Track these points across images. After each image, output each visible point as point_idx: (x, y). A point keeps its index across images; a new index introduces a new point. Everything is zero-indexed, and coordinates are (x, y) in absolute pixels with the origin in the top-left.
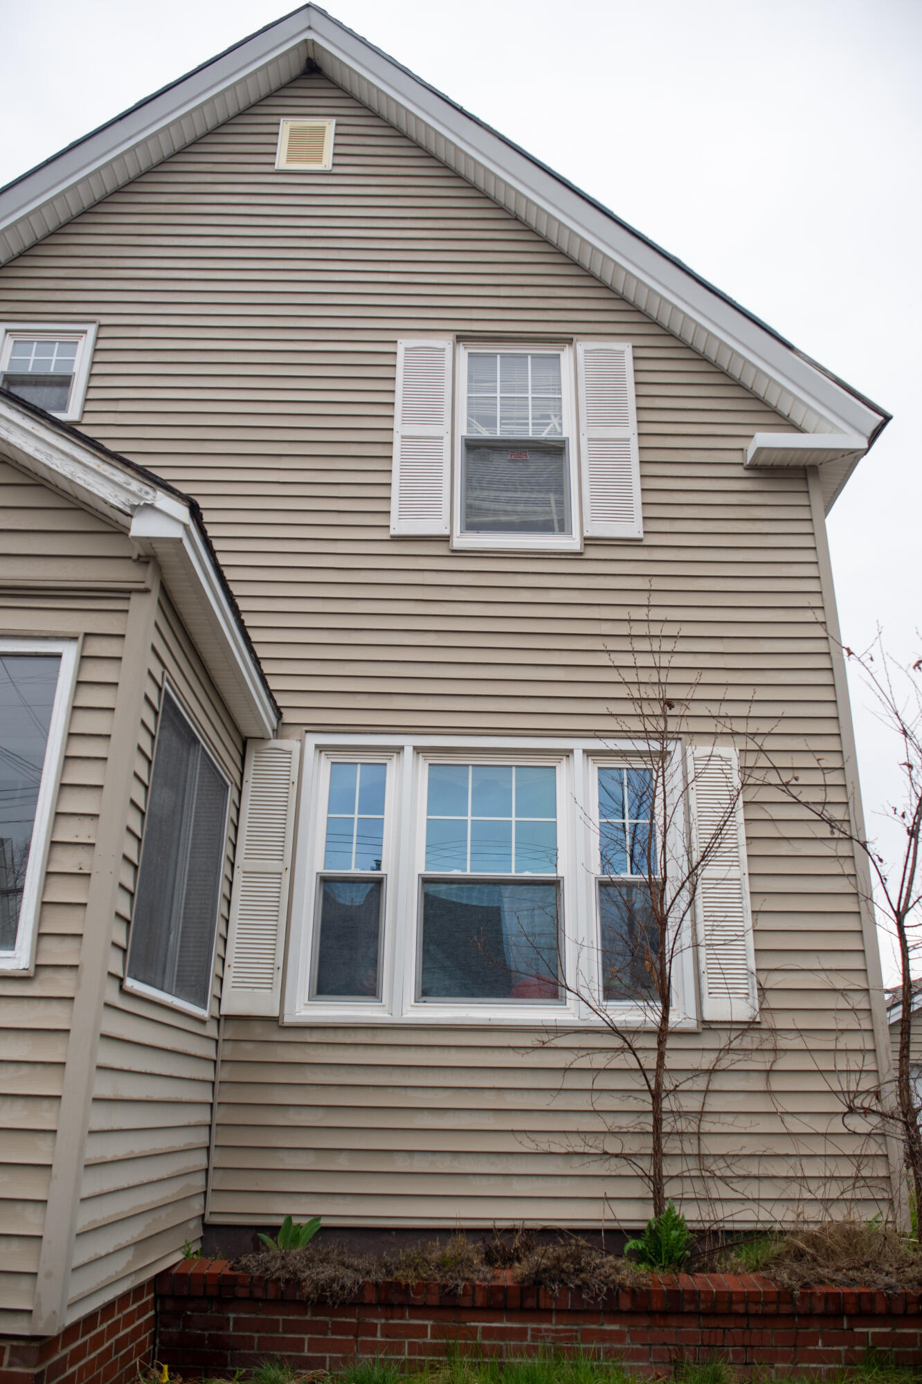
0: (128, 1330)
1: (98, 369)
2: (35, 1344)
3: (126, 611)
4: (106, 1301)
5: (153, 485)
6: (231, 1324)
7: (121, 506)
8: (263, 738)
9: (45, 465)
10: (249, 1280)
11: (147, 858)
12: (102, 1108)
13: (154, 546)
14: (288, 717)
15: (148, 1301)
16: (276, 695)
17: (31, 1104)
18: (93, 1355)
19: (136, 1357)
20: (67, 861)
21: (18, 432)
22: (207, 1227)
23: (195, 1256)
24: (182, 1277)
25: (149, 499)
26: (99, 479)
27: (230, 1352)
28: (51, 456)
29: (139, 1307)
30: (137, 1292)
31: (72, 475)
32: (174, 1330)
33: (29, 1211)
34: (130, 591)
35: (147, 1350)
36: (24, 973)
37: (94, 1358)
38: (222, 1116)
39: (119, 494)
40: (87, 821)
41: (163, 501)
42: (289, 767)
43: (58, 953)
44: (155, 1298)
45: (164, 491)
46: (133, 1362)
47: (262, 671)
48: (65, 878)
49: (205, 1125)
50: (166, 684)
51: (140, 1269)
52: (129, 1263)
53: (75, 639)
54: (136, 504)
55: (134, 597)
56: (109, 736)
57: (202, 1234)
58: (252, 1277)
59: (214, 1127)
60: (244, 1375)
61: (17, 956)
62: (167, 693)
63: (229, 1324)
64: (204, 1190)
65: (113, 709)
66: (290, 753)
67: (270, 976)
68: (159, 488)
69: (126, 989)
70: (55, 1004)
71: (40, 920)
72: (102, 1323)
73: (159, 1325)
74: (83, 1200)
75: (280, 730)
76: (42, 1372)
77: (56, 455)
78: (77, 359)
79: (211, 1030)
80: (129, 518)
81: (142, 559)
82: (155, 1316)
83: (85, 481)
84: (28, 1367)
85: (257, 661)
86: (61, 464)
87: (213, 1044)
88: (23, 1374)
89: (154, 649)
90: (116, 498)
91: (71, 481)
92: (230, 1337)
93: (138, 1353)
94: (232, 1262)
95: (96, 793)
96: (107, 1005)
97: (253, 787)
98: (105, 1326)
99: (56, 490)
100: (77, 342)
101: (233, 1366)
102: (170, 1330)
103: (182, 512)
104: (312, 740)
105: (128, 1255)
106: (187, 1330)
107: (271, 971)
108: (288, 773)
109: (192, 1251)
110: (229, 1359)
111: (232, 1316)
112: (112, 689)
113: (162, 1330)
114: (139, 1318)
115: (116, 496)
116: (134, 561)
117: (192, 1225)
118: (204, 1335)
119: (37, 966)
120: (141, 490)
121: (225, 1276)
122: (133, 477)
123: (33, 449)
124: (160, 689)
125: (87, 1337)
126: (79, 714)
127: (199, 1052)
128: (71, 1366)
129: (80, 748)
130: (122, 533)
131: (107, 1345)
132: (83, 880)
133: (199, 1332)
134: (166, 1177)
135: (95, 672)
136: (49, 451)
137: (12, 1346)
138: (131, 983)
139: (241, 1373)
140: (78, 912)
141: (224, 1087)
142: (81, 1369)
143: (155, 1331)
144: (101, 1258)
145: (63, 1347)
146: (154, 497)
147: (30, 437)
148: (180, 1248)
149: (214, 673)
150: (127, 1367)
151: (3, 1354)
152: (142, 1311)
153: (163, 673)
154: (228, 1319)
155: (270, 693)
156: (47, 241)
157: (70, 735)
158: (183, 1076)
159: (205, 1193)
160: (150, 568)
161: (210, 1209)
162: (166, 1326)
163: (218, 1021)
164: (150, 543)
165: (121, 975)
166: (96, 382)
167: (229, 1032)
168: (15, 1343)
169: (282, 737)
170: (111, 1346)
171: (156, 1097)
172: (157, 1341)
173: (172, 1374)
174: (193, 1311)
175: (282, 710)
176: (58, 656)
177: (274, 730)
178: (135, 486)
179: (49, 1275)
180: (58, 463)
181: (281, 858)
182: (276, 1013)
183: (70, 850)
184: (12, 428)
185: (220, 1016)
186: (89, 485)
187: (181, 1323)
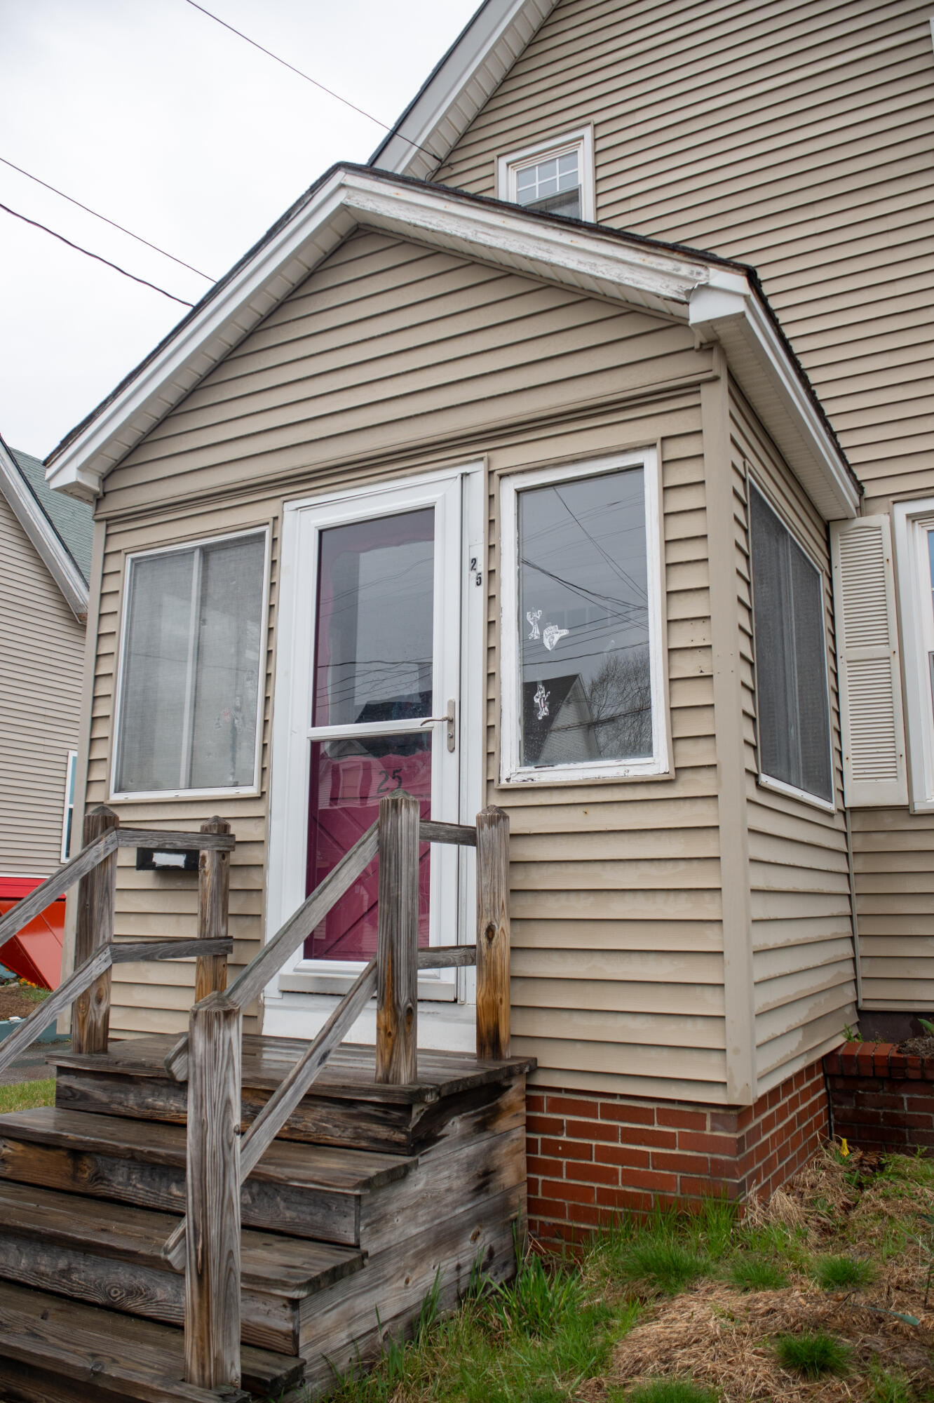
0: (806, 1105)
1: (602, 173)
2: (733, 1113)
3: (699, 405)
4: (787, 1077)
5: (704, 263)
6: (906, 1104)
7: (675, 296)
8: (847, 519)
9: (591, 276)
10: (920, 1062)
11: (760, 654)
12: (759, 898)
13: (716, 328)
14: (870, 491)
15: (819, 1079)
16: (855, 469)
17: (693, 896)
18: (781, 1126)
19: (816, 1130)
20: (688, 666)
21: (559, 250)
22: (861, 1013)
23: (856, 1040)
24: (848, 1058)
25: (702, 280)
26: (647, 274)
27: (907, 1130)
28: (595, 265)
29: (812, 1084)
30: (809, 1071)
31: (619, 278)
32: (848, 1107)
33: (709, 993)
34: (698, 384)
35: (824, 1125)
36: (666, 777)
37: (782, 1129)
38: (861, 906)
39: (670, 283)
40: (699, 624)
41: (718, 277)
42: (881, 544)
43: (694, 754)
44: (825, 1077)
45: (717, 266)
46: (814, 1134)
47: (838, 444)
48: (689, 683)
49: (847, 916)
50: (749, 475)
51: (810, 1050)
52: (801, 1044)
53: (654, 445)
54: (691, 288)
55: (704, 389)
56: (705, 536)
57: (857, 1020)
58: (923, 1060)
59: (855, 917)
60: (926, 1152)
61: (656, 762)
62: (751, 485)
63: (903, 1104)
64: (854, 977)
65: (704, 509)
66: (879, 528)
67: (894, 765)
68: (711, 265)
69: (762, 784)
70: (699, 802)
71: (672, 726)
72: (783, 1097)
73: (831, 1102)
74: (756, 983)
75: (863, 506)
76: (743, 1137)
77: (600, 262)
78: (580, 169)
79: (839, 823)
80: (685, 306)
81: (704, 347)
82: (827, 1094)
83: (633, 280)
84: (730, 1132)
85: (833, 435)
86: (607, 270)
87: (842, 837)
88: (726, 1138)
89: (733, 440)
90: (668, 288)
91: (620, 284)
92: (905, 1116)
93: (817, 1127)
94: (897, 1046)
95: (703, 595)
96: (749, 801)
97: (843, 572)
98: (786, 1100)
99: (604, 299)
100: (576, 152)
101: (912, 1143)
102: (844, 1107)
103: (739, 283)
104: (901, 511)
105: (798, 1036)
106: (860, 1108)
107: (894, 760)
108: (880, 551)
109: (852, 1035)
110: (907, 1137)
111: (905, 1096)
112: (700, 488)
113: (835, 1106)
114: (813, 1095)
115: (667, 287)
116: (698, 351)
117: (848, 1010)
118: (879, 1113)
119: (676, 769)
120: (692, 273)
121: (892, 1058)
122: (681, 261)
123: (576, 263)
124: (744, 480)
125: (774, 1109)
126: (671, 519)
127: (832, 846)
128: (765, 1133)
129: (680, 554)
130: (679, 325)
131: (790, 1117)
132: (707, 681)
133: (873, 1110)
134: (820, 964)
135: (680, 475)
136: (592, 260)
137: (712, 1114)
138: (765, 779)
139: (923, 1150)
140: (706, 713)
141: (860, 878)
142: (772, 1137)
143: (829, 1108)
144: (778, 1037)
145: (756, 1117)
146: (708, 276)
147: (571, 252)
148: (841, 1032)
149: (789, 457)
150: (809, 1138)
151: (705, 1120)
152: (815, 1089)
153: (744, 463)
154: (902, 1099)
155: (849, 468)
156: (526, 56)
157: (667, 542)
158: (821, 868)
159: (855, 980)
160: (715, 354)
161: (862, 996)
162: (840, 1103)
163: (844, 814)
164: (712, 327)
165: (756, 771)
166: (604, 187)
167: (856, 824)
168: (715, 1111)
169: (867, 514)
170: (794, 1118)
171: (801, 888)
172: (832, 1116)
173: (851, 1148)
174: (864, 1090)
175: (864, 484)
176: (640, 467)
177: (856, 508)
178: (685, 269)
179: (737, 1051)
180: (603, 269)
181: (886, 641)
182: (905, 802)
183: (688, 654)
184: (552, 248)
185: (846, 808)
186: (637, 283)
187: (854, 1101)
